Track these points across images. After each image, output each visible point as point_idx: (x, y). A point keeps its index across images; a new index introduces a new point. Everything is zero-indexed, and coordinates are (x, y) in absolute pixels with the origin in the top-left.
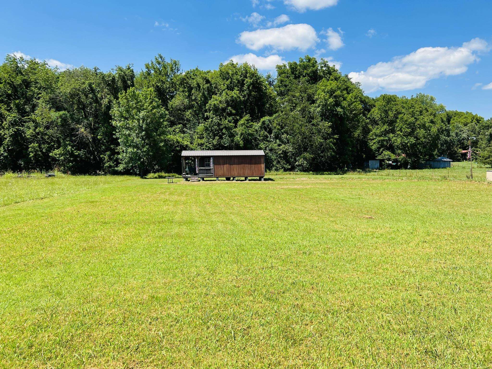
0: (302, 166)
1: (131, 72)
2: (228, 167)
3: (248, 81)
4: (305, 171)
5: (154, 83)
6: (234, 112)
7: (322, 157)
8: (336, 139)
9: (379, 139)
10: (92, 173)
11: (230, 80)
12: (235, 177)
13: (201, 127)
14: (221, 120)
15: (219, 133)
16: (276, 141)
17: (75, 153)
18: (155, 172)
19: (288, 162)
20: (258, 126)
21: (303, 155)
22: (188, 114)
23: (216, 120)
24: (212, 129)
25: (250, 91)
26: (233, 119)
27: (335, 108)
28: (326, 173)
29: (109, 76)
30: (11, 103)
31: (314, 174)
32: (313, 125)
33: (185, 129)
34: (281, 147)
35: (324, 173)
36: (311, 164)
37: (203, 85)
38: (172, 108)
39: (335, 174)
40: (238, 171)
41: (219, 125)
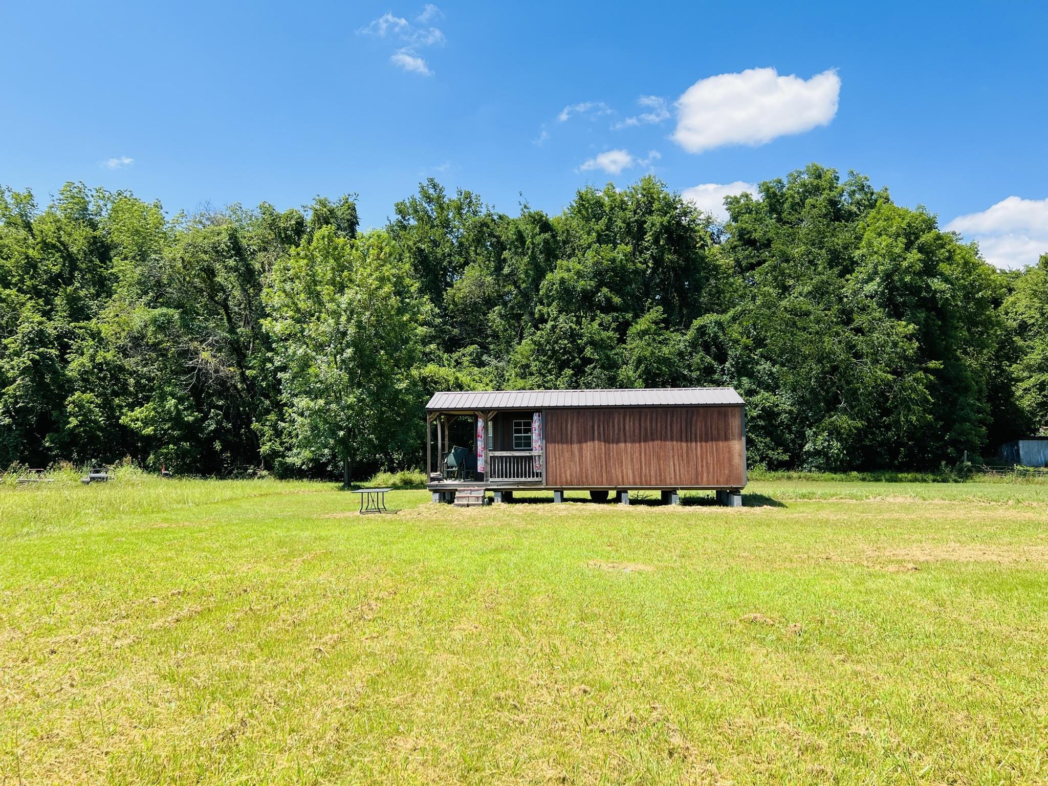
0: (826, 455)
1: (350, 211)
2: (600, 449)
3: (656, 220)
4: (835, 470)
5: (411, 243)
6: (617, 300)
7: (888, 428)
8: (934, 371)
9: (1043, 378)
10: (230, 472)
11: (604, 220)
12: (625, 491)
13: (524, 347)
14: (579, 323)
15: (574, 358)
16: (739, 381)
17: (186, 416)
18: (393, 470)
19: (779, 442)
20: (685, 341)
21: (827, 421)
22: (495, 317)
23: (565, 323)
24: (554, 348)
25: (662, 250)
26: (615, 320)
27: (924, 281)
28: (905, 475)
29: (289, 217)
30: (56, 295)
31: (864, 480)
32: (858, 330)
33: (485, 357)
34: (756, 399)
35: (900, 476)
36: (851, 450)
37: (533, 237)
38: (455, 304)
39: (934, 481)
40: (637, 466)
41: (573, 336)
